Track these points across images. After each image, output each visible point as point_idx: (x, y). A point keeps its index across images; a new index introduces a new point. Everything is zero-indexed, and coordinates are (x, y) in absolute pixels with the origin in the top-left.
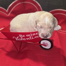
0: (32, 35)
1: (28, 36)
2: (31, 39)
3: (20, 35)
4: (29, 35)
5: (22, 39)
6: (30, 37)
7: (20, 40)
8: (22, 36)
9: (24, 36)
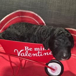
0: (42, 49)
1: (36, 49)
2: (38, 55)
3: (26, 47)
4: (38, 49)
5: (26, 55)
6: (39, 53)
7: (24, 55)
8: (28, 50)
9: (32, 49)
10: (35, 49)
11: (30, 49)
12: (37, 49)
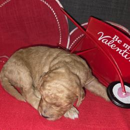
3: (116, 36)
7: (106, 42)
8: (116, 40)
9: (121, 42)
10: (125, 44)
11: (119, 41)
12: (127, 45)
